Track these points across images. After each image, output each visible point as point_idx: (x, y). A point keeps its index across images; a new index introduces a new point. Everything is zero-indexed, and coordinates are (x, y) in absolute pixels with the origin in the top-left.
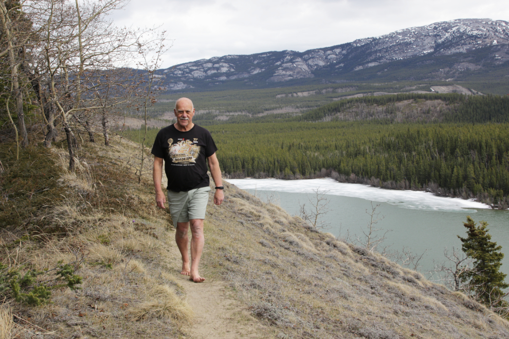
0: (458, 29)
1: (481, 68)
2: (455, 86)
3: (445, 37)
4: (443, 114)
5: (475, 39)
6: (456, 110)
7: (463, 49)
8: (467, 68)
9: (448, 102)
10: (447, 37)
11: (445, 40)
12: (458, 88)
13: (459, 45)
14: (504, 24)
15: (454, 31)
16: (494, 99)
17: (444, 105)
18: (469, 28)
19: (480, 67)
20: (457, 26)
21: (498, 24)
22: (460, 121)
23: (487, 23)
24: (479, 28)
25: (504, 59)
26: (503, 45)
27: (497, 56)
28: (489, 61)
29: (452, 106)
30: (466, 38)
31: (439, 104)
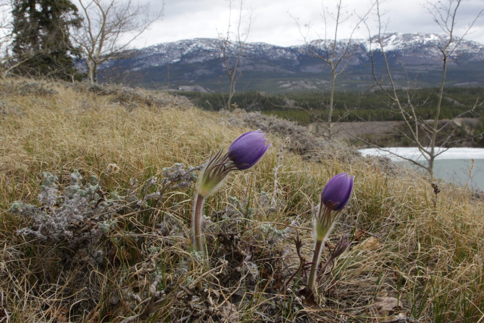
0: (197, 45)
5: (209, 52)
7: (201, 60)
8: (204, 73)
10: (189, 51)
11: (188, 53)
13: (197, 56)
14: (227, 43)
15: (194, 47)
18: (204, 44)
19: (212, 72)
20: (196, 43)
21: (223, 43)
23: (216, 42)
24: (211, 45)
25: (228, 67)
26: (227, 58)
27: (224, 65)
28: (218, 69)
30: (202, 52)
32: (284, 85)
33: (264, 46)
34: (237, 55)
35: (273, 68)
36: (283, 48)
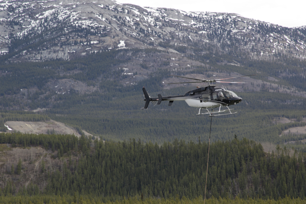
0: (54, 14)
1: (96, 92)
2: (53, 123)
3: (30, 27)
4: (46, 176)
5: (86, 35)
6: (72, 170)
7: (64, 54)
8: (71, 90)
9: (56, 152)
10: (33, 28)
11: (30, 34)
12: (58, 127)
13: (56, 45)
14: (136, 12)
15: (47, 17)
16: (145, 150)
17: (49, 159)
18: (75, 13)
19: (95, 89)
20: (52, 8)
21: (126, 11)
22: (80, 191)
23: (106, 7)
24: (93, 15)
25: (138, 76)
26: (136, 51)
27: (126, 70)
28: (112, 80)
29: (64, 160)
30: (71, 32)
31: (38, 156)
32: (294, 130)
33: (235, 22)
34: (160, 45)
35: (260, 82)
36: (285, 31)
